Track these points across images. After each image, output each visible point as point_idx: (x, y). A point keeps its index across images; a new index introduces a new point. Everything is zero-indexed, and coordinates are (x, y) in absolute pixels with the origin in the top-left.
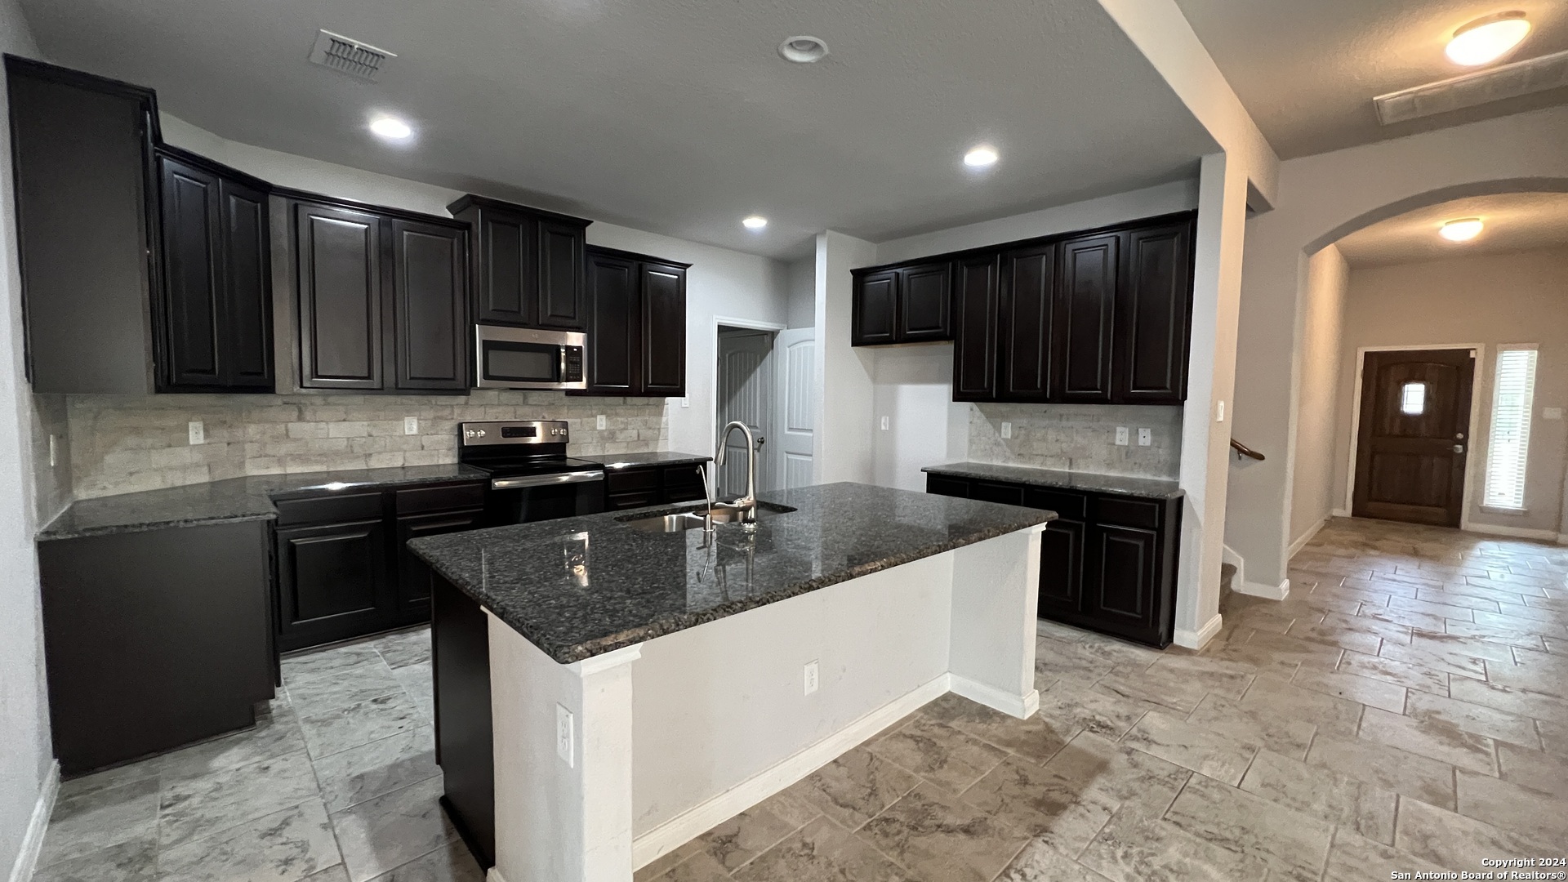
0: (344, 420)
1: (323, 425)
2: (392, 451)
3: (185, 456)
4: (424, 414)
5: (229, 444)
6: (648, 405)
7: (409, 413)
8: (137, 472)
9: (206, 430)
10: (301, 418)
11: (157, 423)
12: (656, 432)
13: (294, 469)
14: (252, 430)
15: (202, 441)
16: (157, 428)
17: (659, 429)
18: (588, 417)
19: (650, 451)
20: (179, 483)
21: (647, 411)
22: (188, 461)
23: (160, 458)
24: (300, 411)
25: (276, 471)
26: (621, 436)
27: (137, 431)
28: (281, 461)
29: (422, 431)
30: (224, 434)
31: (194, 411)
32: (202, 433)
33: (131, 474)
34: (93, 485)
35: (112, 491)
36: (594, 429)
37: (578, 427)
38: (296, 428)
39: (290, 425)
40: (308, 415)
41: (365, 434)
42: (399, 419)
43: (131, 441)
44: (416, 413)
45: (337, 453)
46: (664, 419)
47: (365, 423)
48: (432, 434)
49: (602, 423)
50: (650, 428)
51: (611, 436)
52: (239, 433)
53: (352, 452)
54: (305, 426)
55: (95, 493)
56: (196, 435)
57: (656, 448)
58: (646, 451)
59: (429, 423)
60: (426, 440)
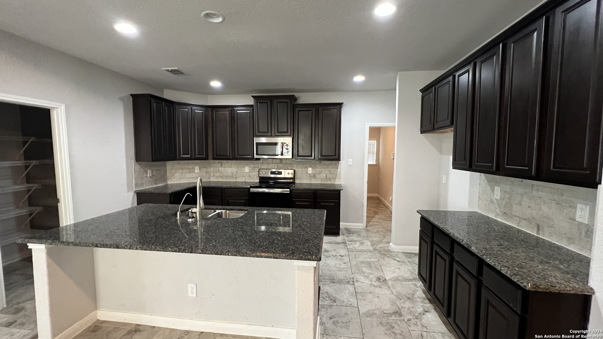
0: (231, 167)
1: (226, 168)
2: (242, 177)
3: (193, 175)
4: (251, 166)
5: (206, 172)
6: (331, 164)
7: (247, 165)
8: (182, 178)
9: (200, 169)
10: (221, 166)
11: (187, 167)
12: (335, 175)
13: (220, 180)
14: (212, 169)
15: (198, 171)
16: (187, 168)
17: (336, 174)
18: (304, 168)
19: (332, 183)
20: (192, 182)
21: (330, 166)
22: (195, 176)
23: (188, 175)
24: (221, 165)
25: (216, 180)
26: (318, 176)
27: (182, 169)
28: (217, 177)
29: (250, 172)
30: (205, 170)
31: (196, 164)
32: (198, 169)
33: (180, 179)
34: (172, 181)
35: (175, 183)
36: (307, 173)
37: (300, 172)
38: (220, 168)
39: (219, 168)
40: (223, 166)
41: (236, 171)
42: (244, 167)
43: (181, 171)
44: (249, 165)
45: (229, 176)
46: (339, 170)
47: (236, 168)
48: (253, 172)
49: (310, 170)
50: (332, 174)
51: (314, 176)
52: (209, 170)
53: (232, 176)
54: (223, 168)
55: (172, 182)
56: (197, 170)
57: (335, 182)
58: (330, 183)
59: (252, 169)
60: (251, 174)
